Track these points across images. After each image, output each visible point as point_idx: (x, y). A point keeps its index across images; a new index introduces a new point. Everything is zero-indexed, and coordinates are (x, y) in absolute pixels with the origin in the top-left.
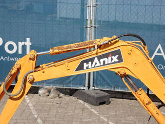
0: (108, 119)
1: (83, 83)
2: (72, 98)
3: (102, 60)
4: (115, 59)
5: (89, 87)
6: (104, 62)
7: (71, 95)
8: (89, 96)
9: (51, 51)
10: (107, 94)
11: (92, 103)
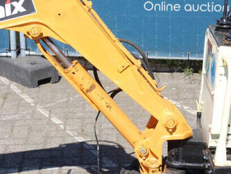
0: (50, 112)
1: (7, 43)
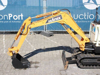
0: (54, 41)
2: (39, 35)
3: (55, 19)
4: (60, 18)
5: (45, 30)
6: (56, 19)
7: (39, 34)
8: (46, 33)
9: (36, 17)
10: (52, 32)
11: (47, 36)
